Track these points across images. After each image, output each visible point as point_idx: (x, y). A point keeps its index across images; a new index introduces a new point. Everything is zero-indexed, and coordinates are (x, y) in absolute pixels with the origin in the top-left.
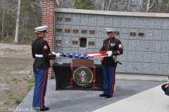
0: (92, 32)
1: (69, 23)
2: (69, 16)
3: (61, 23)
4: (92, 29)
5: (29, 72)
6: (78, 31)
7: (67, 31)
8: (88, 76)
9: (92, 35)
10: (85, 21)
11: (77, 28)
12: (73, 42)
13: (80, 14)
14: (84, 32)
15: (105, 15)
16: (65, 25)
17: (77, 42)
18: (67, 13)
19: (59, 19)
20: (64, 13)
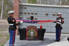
0: (36, 14)
1: (26, 10)
2: (26, 7)
3: (22, 10)
4: (36, 12)
6: (29, 13)
7: (25, 13)
8: (34, 34)
9: (36, 15)
10: (33, 9)
12: (28, 18)
13: (31, 6)
14: (32, 14)
15: (42, 6)
16: (24, 11)
17: (29, 18)
18: (25, 5)
19: (21, 8)
20: (24, 5)
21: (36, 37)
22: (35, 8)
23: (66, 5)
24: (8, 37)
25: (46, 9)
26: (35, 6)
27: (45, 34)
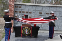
0: (30, 13)
1: (21, 9)
3: (17, 9)
4: (30, 11)
6: (24, 12)
7: (20, 12)
9: (30, 14)
10: (27, 8)
11: (24, 11)
12: (22, 17)
13: (25, 5)
14: (27, 12)
15: (36, 6)
16: (19, 10)
17: (24, 17)
18: (20, 5)
20: (18, 4)
21: (30, 34)
22: (29, 7)
23: (59, 4)
24: (3, 35)
25: (40, 8)
26: (29, 5)
27: (39, 31)
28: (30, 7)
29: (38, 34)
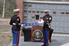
0: (42, 12)
1: (31, 8)
2: (31, 4)
3: (26, 7)
4: (42, 10)
5: (10, 32)
6: (35, 11)
7: (30, 12)
10: (38, 6)
11: (34, 10)
13: (36, 3)
14: (38, 12)
15: (49, 4)
16: (29, 9)
17: (34, 17)
18: (29, 3)
19: (26, 6)
20: (28, 3)
26: (40, 3)
27: (53, 35)
28: (42, 6)
29: (52, 38)
